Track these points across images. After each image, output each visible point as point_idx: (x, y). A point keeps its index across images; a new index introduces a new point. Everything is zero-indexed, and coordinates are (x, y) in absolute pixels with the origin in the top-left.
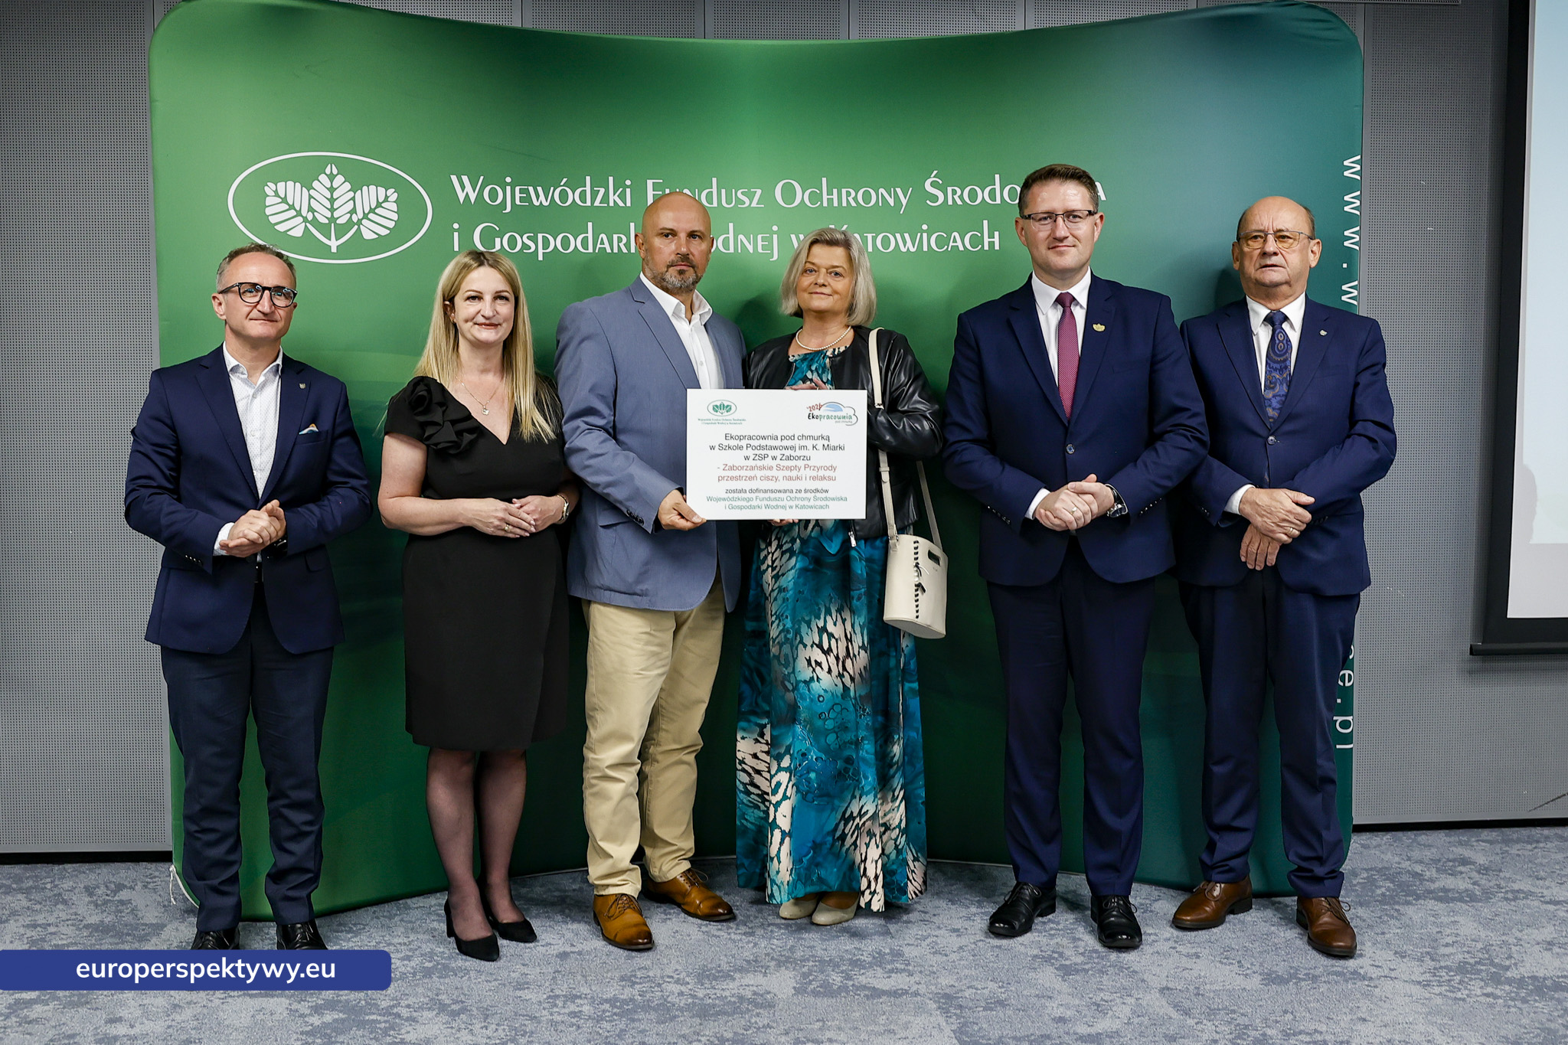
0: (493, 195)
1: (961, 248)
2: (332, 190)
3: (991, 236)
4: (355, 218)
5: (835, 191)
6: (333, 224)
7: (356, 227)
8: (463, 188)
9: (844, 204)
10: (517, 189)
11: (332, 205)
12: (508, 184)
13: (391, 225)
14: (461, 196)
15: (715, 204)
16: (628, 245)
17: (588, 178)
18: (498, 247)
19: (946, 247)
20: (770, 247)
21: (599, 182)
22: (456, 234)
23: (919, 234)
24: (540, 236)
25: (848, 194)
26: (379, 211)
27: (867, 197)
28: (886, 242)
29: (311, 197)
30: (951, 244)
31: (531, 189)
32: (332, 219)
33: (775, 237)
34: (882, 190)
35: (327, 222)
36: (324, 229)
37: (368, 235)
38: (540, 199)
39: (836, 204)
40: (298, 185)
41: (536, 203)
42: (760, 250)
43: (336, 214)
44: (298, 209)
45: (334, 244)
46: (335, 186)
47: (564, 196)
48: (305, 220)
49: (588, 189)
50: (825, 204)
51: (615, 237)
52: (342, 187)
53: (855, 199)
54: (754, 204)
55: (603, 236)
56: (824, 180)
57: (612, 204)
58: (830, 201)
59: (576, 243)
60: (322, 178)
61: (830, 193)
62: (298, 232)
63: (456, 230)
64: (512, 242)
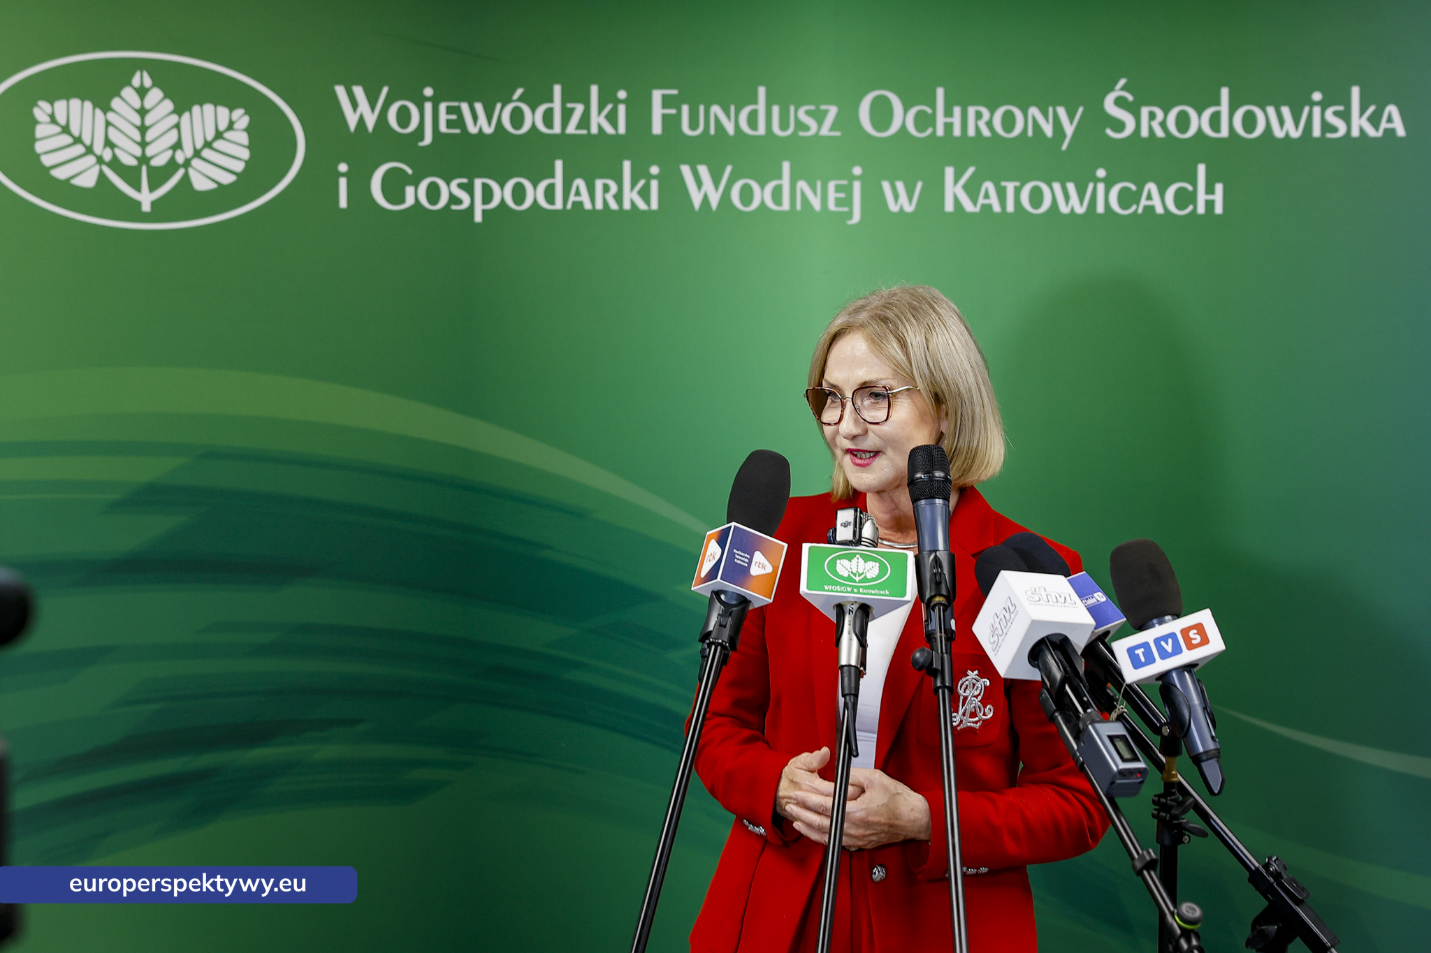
0: (404, 117)
1: (1159, 210)
2: (142, 112)
3: (1210, 190)
4: (180, 158)
5: (957, 111)
6: (144, 169)
7: (181, 172)
8: (355, 105)
9: (971, 132)
10: (443, 107)
11: (143, 135)
12: (428, 99)
13: (239, 167)
14: (352, 121)
15: (762, 130)
16: (619, 197)
17: (557, 89)
18: (410, 201)
19: (1134, 208)
20: (848, 201)
21: (576, 93)
22: (343, 182)
23: (1091, 186)
24: (478, 183)
25: (979, 116)
26: (218, 144)
27: (1009, 121)
28: (1036, 197)
29: (108, 124)
30: (1144, 202)
31: (465, 107)
32: (143, 160)
33: (857, 186)
34: (1034, 111)
35: (134, 162)
36: (131, 175)
37: (201, 184)
38: (479, 123)
39: (957, 132)
40: (88, 105)
41: (473, 130)
42: (832, 206)
43: (150, 151)
44: (88, 142)
45: (146, 198)
46: (148, 105)
47: (517, 118)
48: (100, 160)
49: (557, 105)
50: (940, 132)
51: (599, 184)
52: (160, 105)
53: (989, 124)
54: (825, 131)
55: (580, 183)
56: (940, 92)
57: (594, 130)
58: (949, 127)
59: (535, 194)
60: (128, 93)
61: (949, 114)
62: (88, 181)
63: (343, 175)
64: (433, 193)
